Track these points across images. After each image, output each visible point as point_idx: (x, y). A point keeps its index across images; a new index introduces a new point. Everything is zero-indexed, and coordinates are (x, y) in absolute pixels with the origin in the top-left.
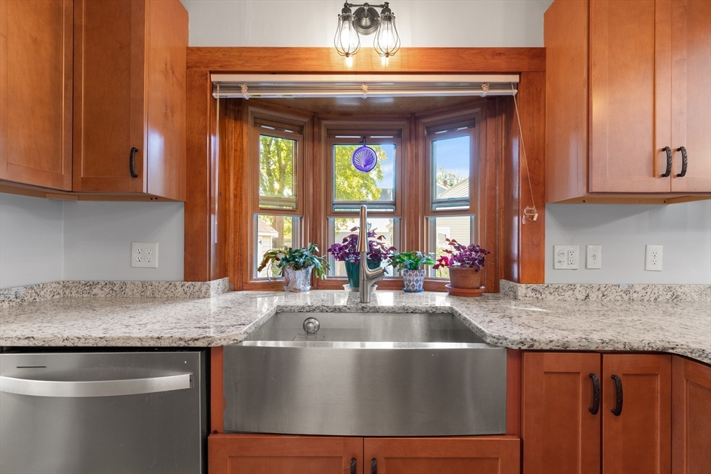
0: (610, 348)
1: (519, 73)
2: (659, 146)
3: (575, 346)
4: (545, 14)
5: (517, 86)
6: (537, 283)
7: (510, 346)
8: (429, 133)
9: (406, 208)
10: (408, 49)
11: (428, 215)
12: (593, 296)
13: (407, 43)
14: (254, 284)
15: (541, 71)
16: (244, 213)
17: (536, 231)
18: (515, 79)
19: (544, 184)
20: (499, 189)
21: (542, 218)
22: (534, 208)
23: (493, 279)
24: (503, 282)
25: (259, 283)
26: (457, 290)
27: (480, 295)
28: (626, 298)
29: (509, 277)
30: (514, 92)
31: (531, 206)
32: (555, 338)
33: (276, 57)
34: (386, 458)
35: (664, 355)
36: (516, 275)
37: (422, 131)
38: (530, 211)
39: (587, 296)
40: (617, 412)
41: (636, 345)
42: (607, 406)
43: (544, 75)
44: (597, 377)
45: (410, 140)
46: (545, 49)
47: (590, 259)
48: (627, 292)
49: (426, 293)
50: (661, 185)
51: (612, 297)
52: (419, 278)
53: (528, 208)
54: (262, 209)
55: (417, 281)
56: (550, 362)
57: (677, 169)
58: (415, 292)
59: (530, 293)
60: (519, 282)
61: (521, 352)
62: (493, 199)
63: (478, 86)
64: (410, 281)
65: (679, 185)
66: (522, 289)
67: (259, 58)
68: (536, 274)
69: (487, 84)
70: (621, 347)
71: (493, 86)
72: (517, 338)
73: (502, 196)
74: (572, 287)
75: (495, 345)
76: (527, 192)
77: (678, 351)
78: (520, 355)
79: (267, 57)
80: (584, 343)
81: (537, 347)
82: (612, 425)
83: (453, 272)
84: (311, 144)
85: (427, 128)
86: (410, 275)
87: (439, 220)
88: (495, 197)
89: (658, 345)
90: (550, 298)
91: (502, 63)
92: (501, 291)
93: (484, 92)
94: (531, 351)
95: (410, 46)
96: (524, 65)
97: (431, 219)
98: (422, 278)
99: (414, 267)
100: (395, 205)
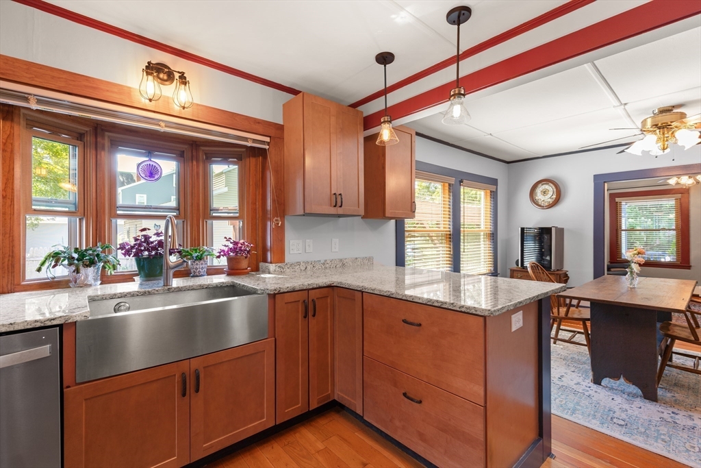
0: (311, 287)
1: (270, 137)
2: (333, 192)
3: (297, 288)
4: (283, 105)
5: (268, 144)
6: (281, 263)
7: (270, 292)
8: (207, 158)
9: (189, 213)
10: (198, 105)
11: (207, 219)
12: (309, 268)
13: (197, 101)
14: (28, 285)
15: (282, 138)
16: (15, 215)
17: (280, 232)
18: (268, 139)
19: (284, 205)
20: (259, 204)
21: (283, 224)
22: (279, 219)
23: (255, 263)
24: (261, 264)
25: (35, 284)
26: (233, 271)
27: (247, 273)
28: (323, 267)
29: (265, 260)
30: (267, 147)
31: (277, 217)
32: (289, 286)
33: (74, 81)
34: (204, 367)
35: (330, 287)
36: (269, 260)
37: (202, 156)
38: (277, 220)
39: (306, 268)
40: (314, 315)
41: (321, 285)
42: (311, 313)
43: (283, 141)
44: (307, 301)
45: (192, 161)
46: (283, 126)
47: (307, 247)
48: (324, 264)
49: (209, 276)
50: (333, 211)
51: (317, 267)
52: (203, 266)
53: (276, 218)
54: (35, 210)
55: (202, 268)
56: (288, 298)
57: (339, 204)
58: (200, 276)
59: (277, 269)
60: (271, 263)
61: (275, 294)
62: (254, 210)
63: (246, 139)
64: (197, 269)
65: (340, 211)
66: (272, 267)
67: (53, 77)
68: (280, 258)
69: (252, 139)
70: (315, 286)
71: (255, 141)
72: (273, 288)
73: (260, 209)
74: (299, 263)
75: (263, 294)
76: (275, 209)
77: (335, 284)
78: (274, 296)
79: (62, 78)
80: (302, 286)
81: (282, 291)
82: (313, 321)
83: (230, 260)
84: (94, 152)
85: (206, 154)
86: (197, 264)
87: (215, 222)
88: (256, 210)
89: (328, 283)
90: (288, 270)
91: (260, 128)
92: (261, 270)
93: (249, 144)
94: (280, 293)
95: (199, 103)
96: (272, 132)
97: (209, 222)
98: (206, 266)
99: (200, 258)
100: (179, 210)
